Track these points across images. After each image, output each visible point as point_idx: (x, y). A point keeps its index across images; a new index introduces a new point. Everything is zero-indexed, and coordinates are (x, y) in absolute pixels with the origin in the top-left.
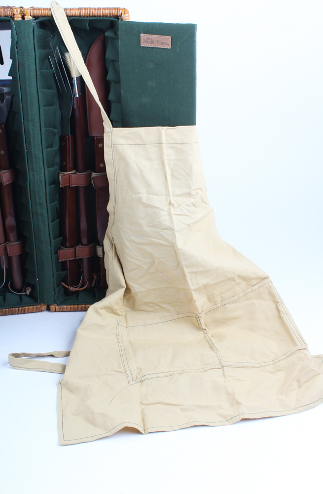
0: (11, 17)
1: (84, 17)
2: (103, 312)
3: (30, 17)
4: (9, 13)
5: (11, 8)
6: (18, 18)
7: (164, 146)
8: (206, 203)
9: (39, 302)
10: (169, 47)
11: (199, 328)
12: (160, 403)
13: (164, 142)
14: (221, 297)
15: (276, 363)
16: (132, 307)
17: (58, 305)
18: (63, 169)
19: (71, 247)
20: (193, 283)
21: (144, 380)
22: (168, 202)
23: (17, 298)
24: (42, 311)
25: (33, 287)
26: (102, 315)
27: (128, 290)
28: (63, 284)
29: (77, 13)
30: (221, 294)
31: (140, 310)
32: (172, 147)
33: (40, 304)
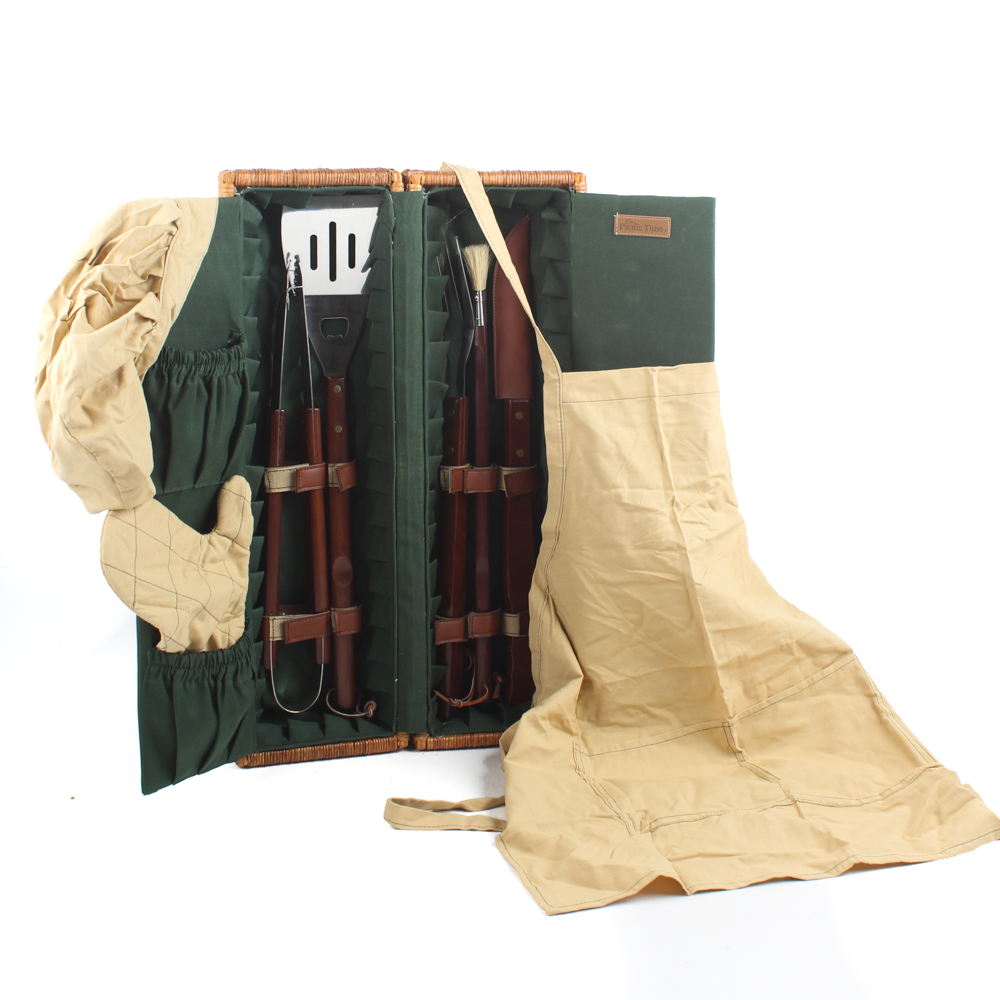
0: (387, 187)
1: (510, 186)
2: (546, 724)
3: (420, 186)
4: (385, 179)
5: (388, 171)
6: (399, 187)
7: (657, 401)
8: (733, 504)
9: (394, 729)
10: (668, 235)
11: (730, 750)
12: (700, 855)
13: (657, 393)
14: (769, 688)
15: (888, 796)
16: (593, 718)
17: (431, 736)
18: (449, 460)
19: (456, 616)
20: (722, 652)
21: (657, 828)
22: (671, 499)
23: (346, 725)
24: (398, 749)
25: (382, 700)
26: (545, 731)
27: (587, 684)
28: (437, 693)
29: (500, 180)
30: (768, 679)
31: (610, 724)
32: (671, 402)
33: (396, 734)
